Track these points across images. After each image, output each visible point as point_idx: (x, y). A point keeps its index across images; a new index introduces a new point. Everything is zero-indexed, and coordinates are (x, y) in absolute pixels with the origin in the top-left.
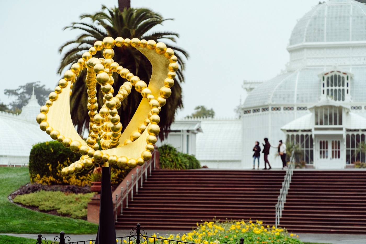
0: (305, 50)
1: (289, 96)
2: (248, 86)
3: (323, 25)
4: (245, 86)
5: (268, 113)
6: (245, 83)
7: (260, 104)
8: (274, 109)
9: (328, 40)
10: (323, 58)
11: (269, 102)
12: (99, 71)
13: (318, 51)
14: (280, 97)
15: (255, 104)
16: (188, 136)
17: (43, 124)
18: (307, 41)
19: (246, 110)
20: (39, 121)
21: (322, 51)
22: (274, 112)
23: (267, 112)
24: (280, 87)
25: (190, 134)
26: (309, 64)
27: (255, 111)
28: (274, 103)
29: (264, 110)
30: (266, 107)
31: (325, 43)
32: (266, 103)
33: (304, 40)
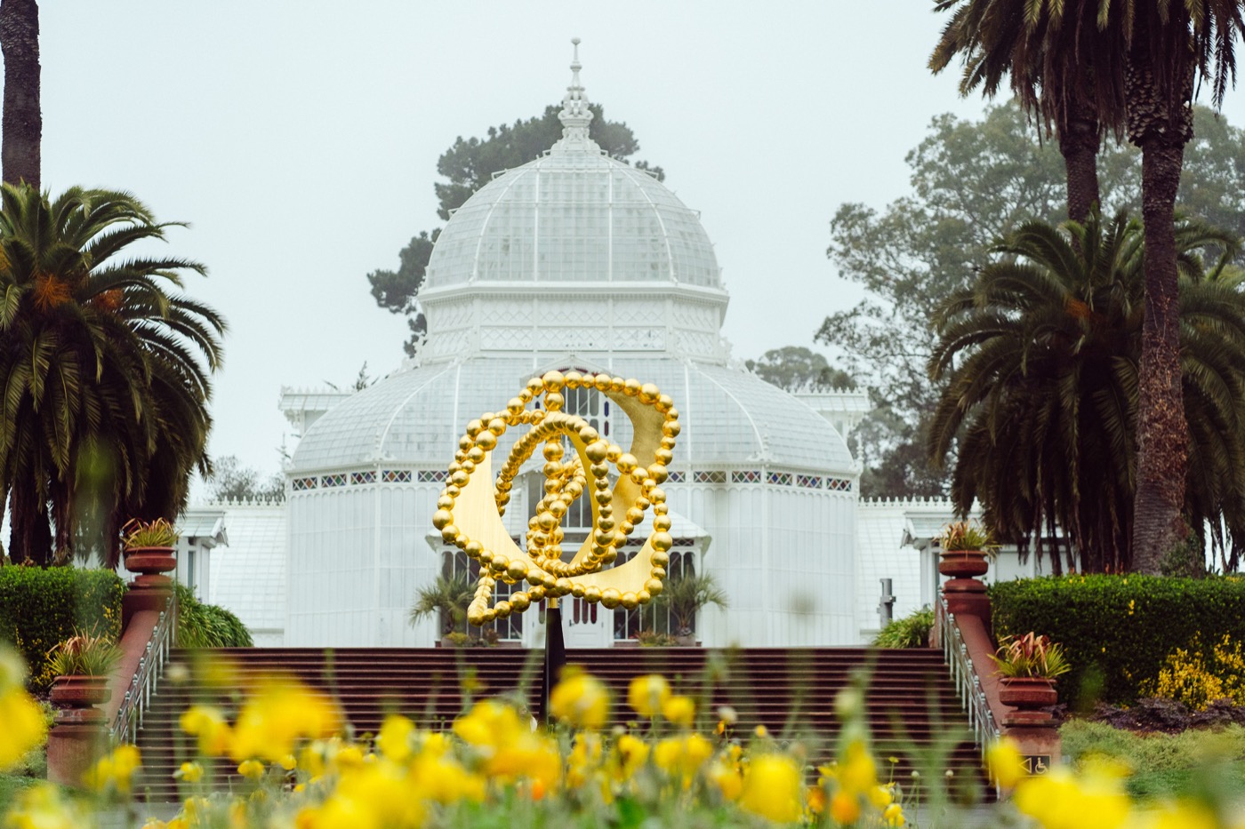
0: (477, 303)
1: (435, 437)
2: (297, 405)
3: (530, 230)
4: (287, 405)
5: (373, 489)
6: (287, 396)
7: (347, 462)
8: (392, 476)
9: (543, 276)
10: (531, 328)
11: (376, 455)
12: (591, 439)
13: (514, 308)
14: (409, 442)
15: (332, 459)
16: (191, 554)
17: (448, 529)
18: (481, 276)
19: (301, 478)
20: (440, 525)
21: (526, 308)
22: (392, 484)
23: (368, 485)
24: (409, 411)
25: (197, 548)
26: (488, 345)
27: (329, 481)
28: (393, 459)
29: (359, 478)
30: (368, 471)
31: (536, 284)
32: (367, 460)
33: (475, 272)
